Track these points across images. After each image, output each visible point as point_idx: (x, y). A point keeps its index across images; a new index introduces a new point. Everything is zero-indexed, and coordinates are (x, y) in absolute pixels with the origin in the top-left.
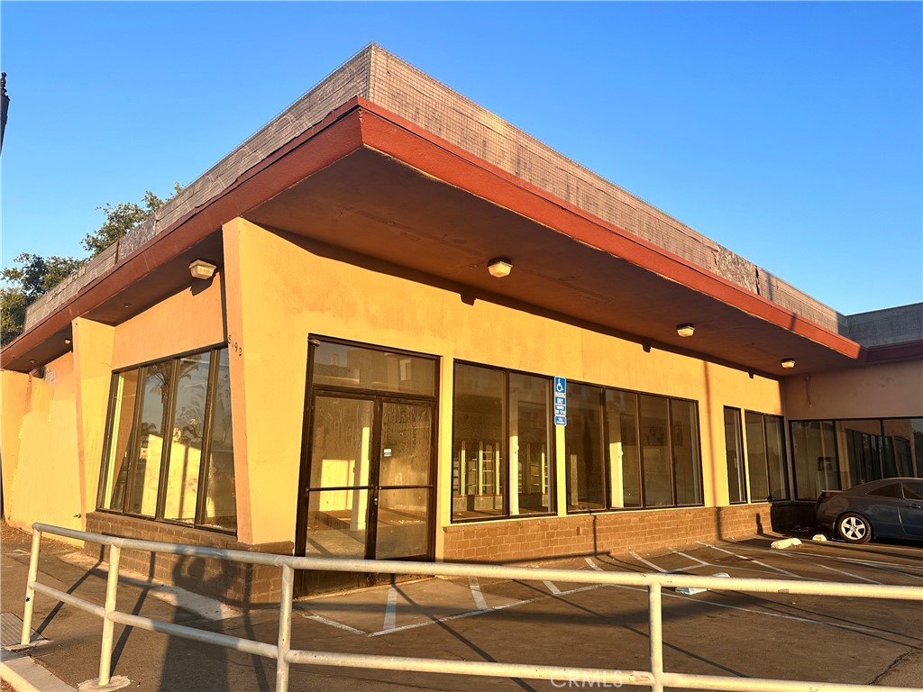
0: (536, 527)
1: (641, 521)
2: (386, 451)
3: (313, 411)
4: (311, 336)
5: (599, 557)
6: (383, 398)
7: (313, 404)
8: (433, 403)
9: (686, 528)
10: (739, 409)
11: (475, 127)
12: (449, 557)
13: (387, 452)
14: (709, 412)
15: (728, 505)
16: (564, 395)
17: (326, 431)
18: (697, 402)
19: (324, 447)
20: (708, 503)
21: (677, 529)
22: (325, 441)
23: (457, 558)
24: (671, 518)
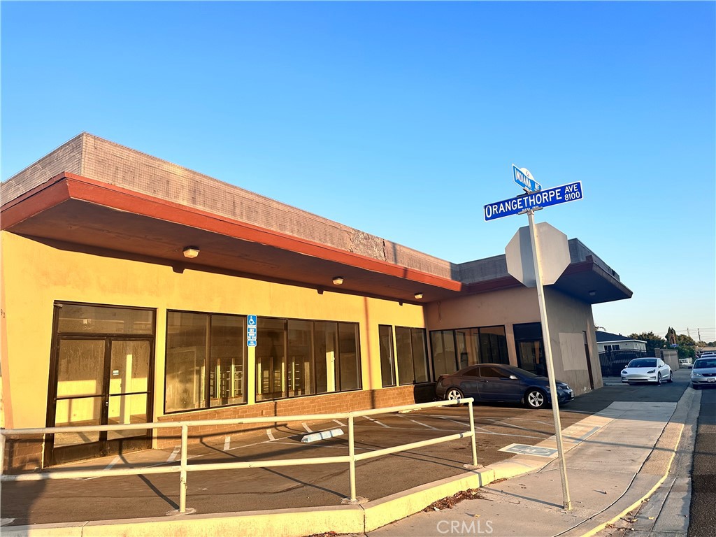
0: (229, 413)
1: (311, 403)
2: (114, 372)
3: (58, 350)
4: (56, 302)
5: (278, 428)
6: (112, 338)
7: (58, 344)
8: (151, 339)
9: (347, 405)
10: (391, 326)
11: (161, 174)
12: (161, 435)
13: (116, 372)
14: (368, 329)
15: (381, 387)
16: (255, 327)
17: (69, 362)
18: (358, 324)
19: (67, 372)
20: (366, 387)
21: (339, 406)
22: (68, 367)
23: (168, 435)
24: (335, 399)
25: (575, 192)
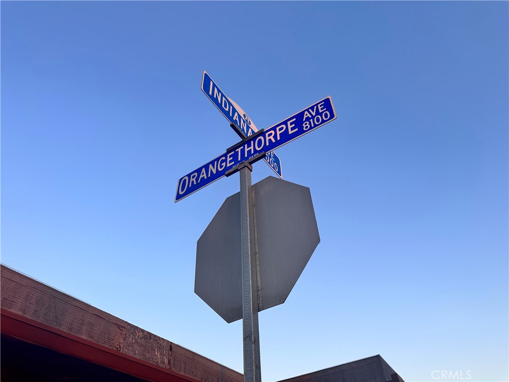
25: (321, 114)
